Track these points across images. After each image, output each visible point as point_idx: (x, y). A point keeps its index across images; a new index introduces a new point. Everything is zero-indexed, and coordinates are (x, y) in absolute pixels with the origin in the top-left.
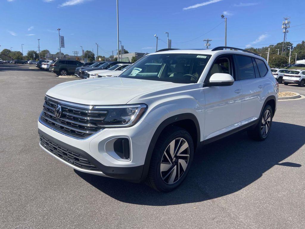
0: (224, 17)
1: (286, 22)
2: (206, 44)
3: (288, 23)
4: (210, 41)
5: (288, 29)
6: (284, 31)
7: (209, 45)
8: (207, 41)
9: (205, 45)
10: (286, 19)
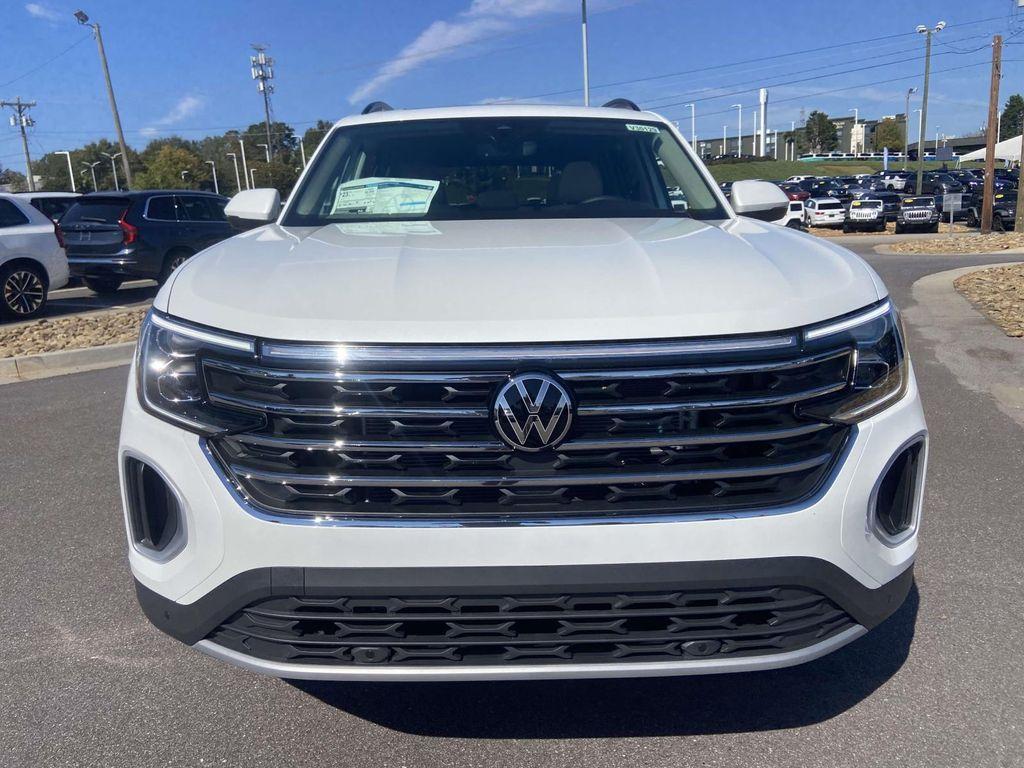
0: (87, 18)
1: (262, 58)
2: (15, 120)
3: (268, 62)
4: (29, 106)
5: (270, 82)
6: (262, 88)
7: (28, 124)
8: (16, 107)
9: (12, 122)
10: (260, 50)
